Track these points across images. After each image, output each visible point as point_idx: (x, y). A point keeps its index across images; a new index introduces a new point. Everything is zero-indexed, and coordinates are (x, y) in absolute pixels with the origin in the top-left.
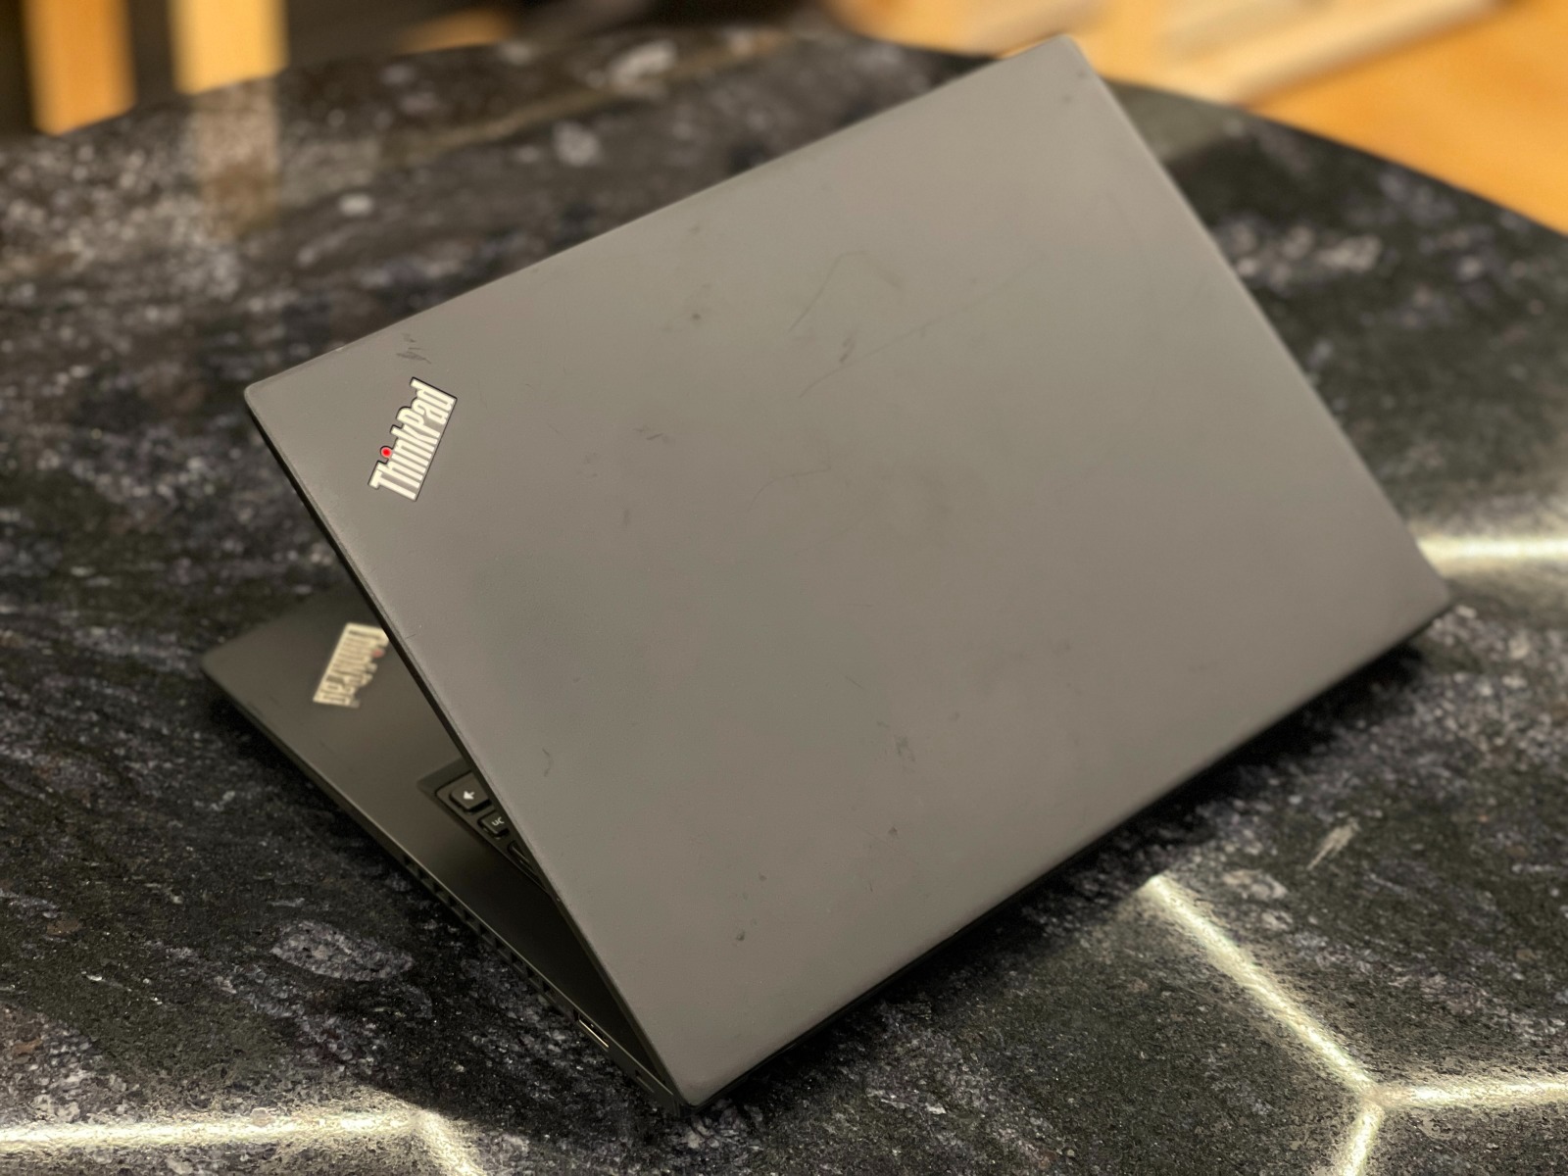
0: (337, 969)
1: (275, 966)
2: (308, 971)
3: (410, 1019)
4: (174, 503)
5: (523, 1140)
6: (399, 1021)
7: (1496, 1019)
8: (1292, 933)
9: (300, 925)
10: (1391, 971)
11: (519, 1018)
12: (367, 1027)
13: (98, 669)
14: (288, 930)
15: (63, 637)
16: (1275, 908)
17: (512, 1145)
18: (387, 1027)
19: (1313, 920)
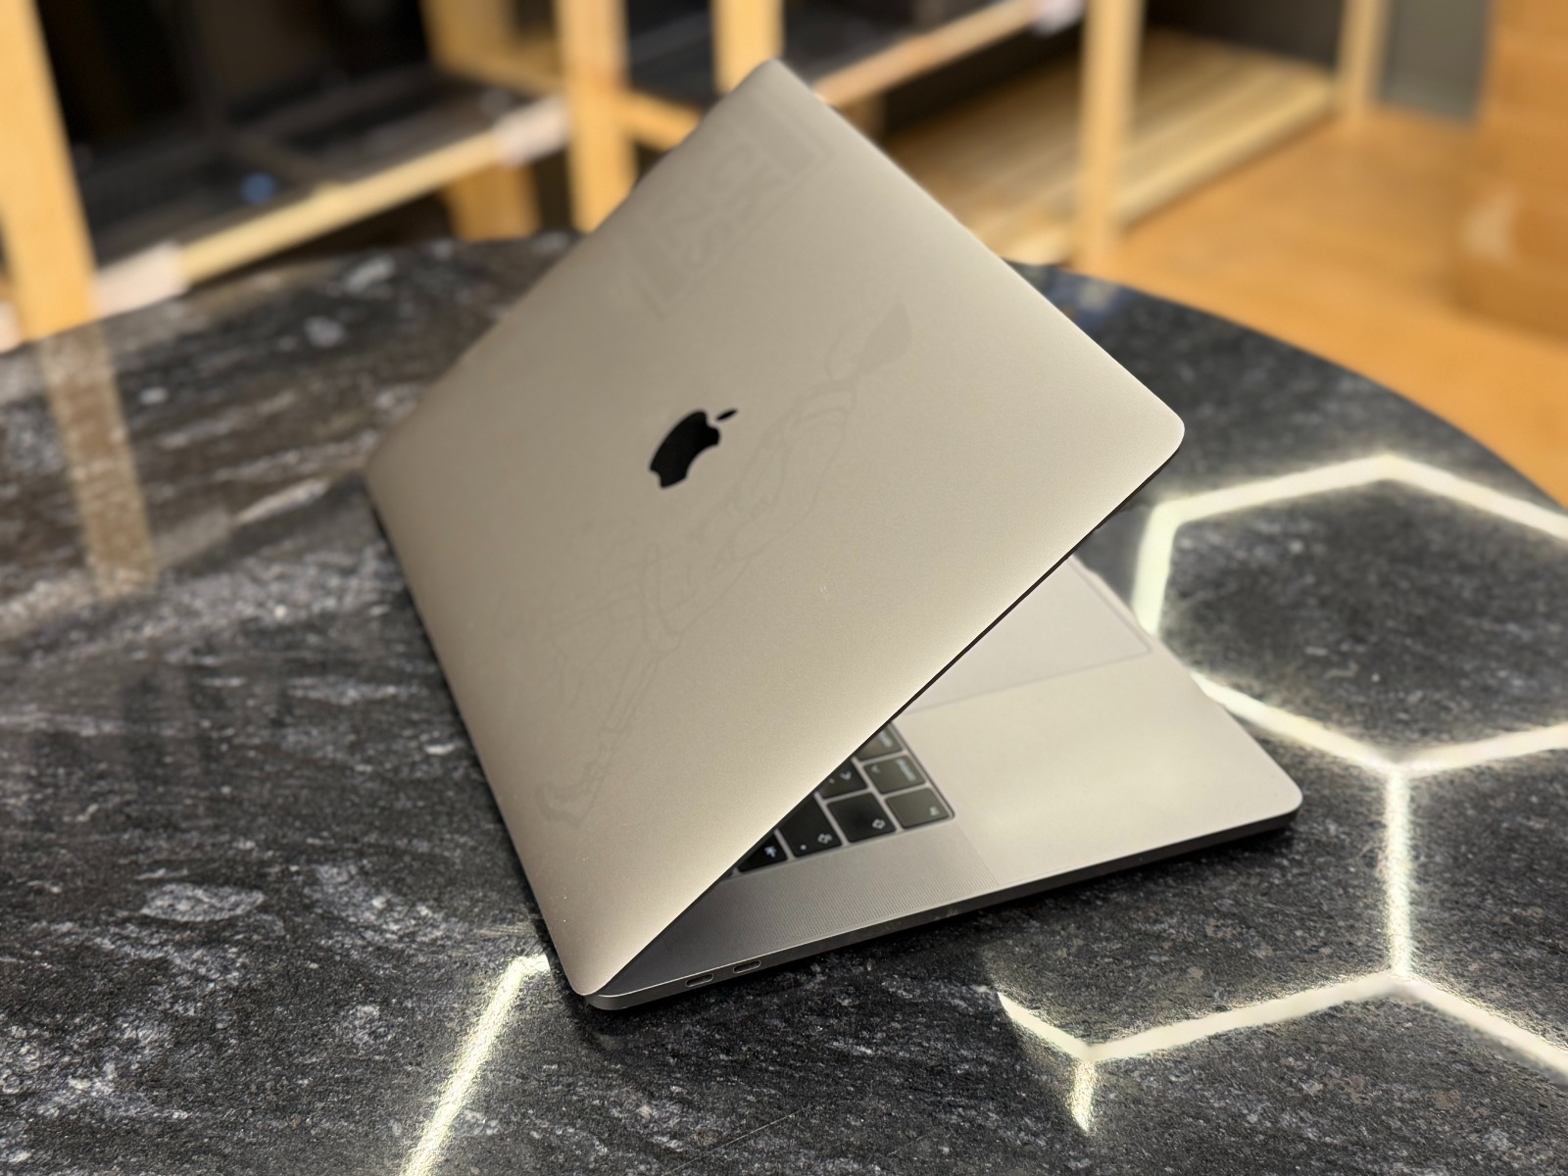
0: (199, 915)
1: (145, 922)
2: (173, 921)
3: (266, 940)
5: (375, 1007)
6: (257, 941)
9: (164, 889)
11: (359, 921)
12: (230, 951)
14: (154, 894)
17: (365, 1013)
18: (247, 948)
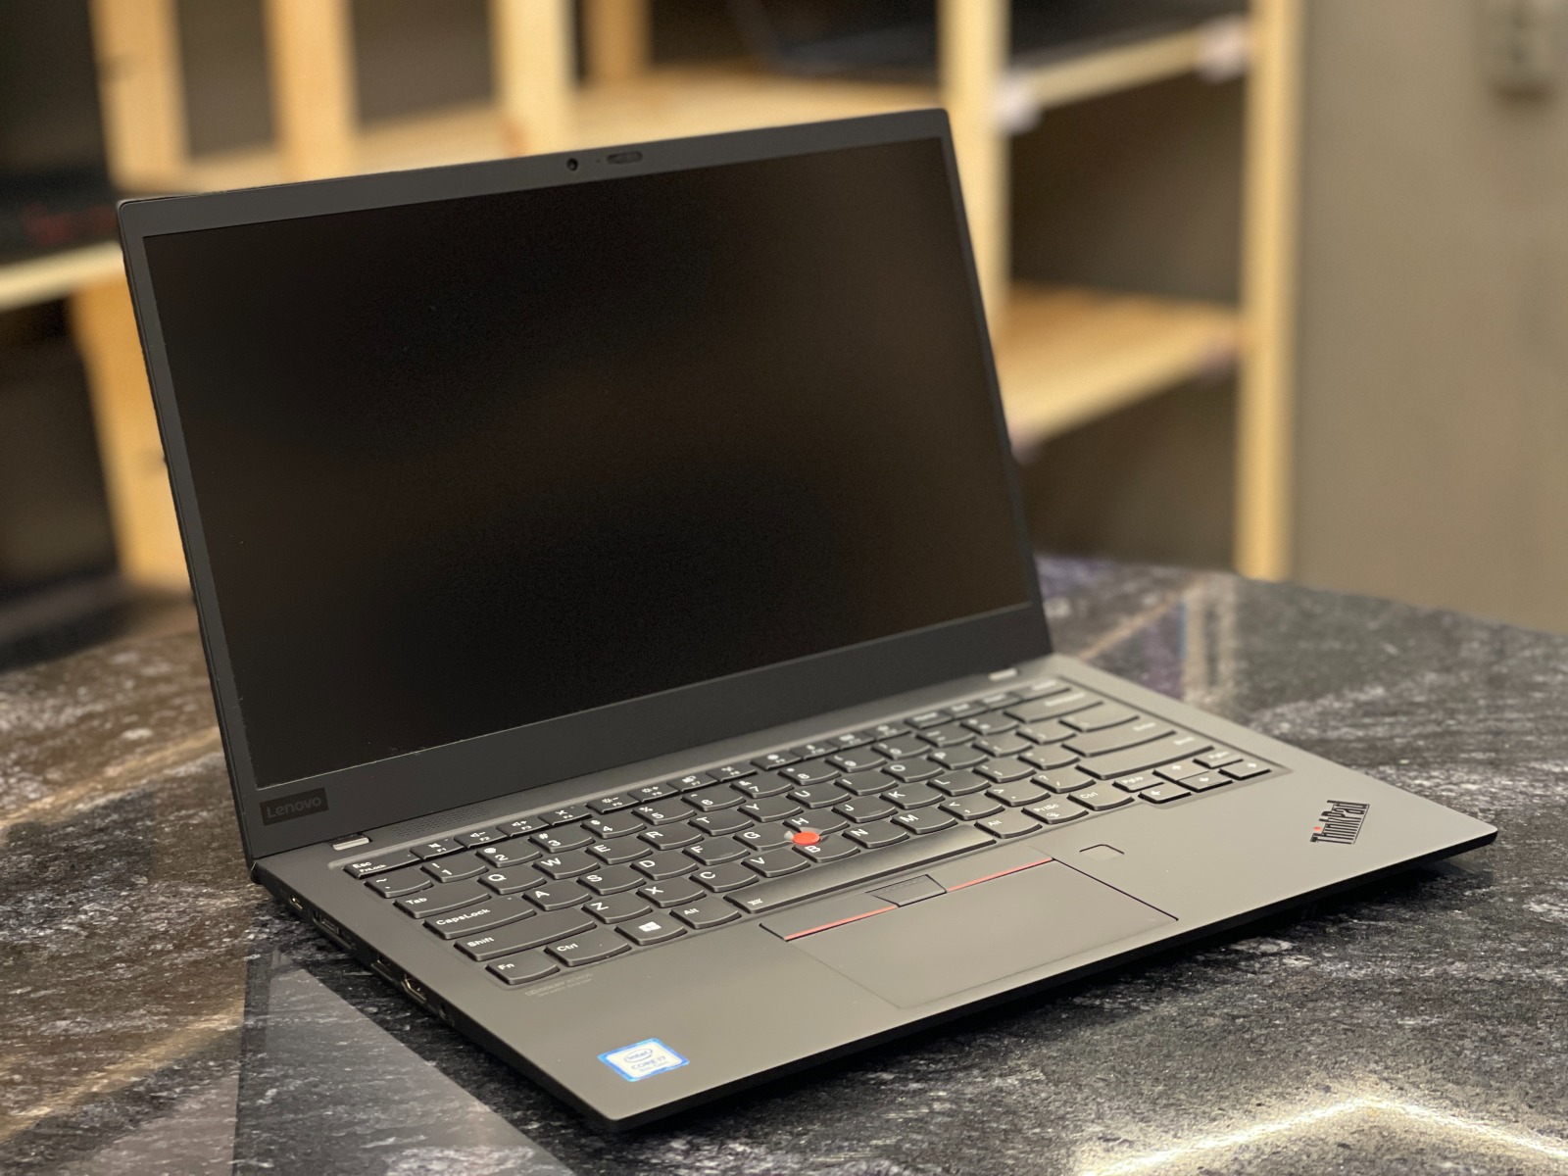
4: (84, 933)
7: (1525, 976)
8: (1317, 964)
9: (404, 1153)
10: (1417, 969)
13: (80, 1045)
14: (394, 1159)
15: (29, 1033)
16: (1291, 955)
19: (1327, 955)
